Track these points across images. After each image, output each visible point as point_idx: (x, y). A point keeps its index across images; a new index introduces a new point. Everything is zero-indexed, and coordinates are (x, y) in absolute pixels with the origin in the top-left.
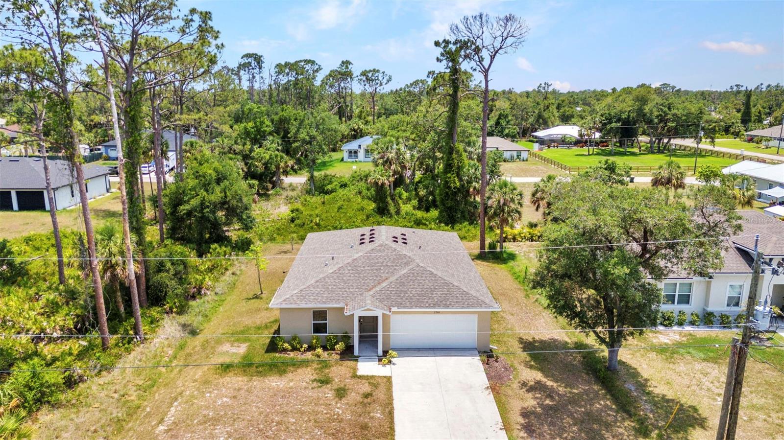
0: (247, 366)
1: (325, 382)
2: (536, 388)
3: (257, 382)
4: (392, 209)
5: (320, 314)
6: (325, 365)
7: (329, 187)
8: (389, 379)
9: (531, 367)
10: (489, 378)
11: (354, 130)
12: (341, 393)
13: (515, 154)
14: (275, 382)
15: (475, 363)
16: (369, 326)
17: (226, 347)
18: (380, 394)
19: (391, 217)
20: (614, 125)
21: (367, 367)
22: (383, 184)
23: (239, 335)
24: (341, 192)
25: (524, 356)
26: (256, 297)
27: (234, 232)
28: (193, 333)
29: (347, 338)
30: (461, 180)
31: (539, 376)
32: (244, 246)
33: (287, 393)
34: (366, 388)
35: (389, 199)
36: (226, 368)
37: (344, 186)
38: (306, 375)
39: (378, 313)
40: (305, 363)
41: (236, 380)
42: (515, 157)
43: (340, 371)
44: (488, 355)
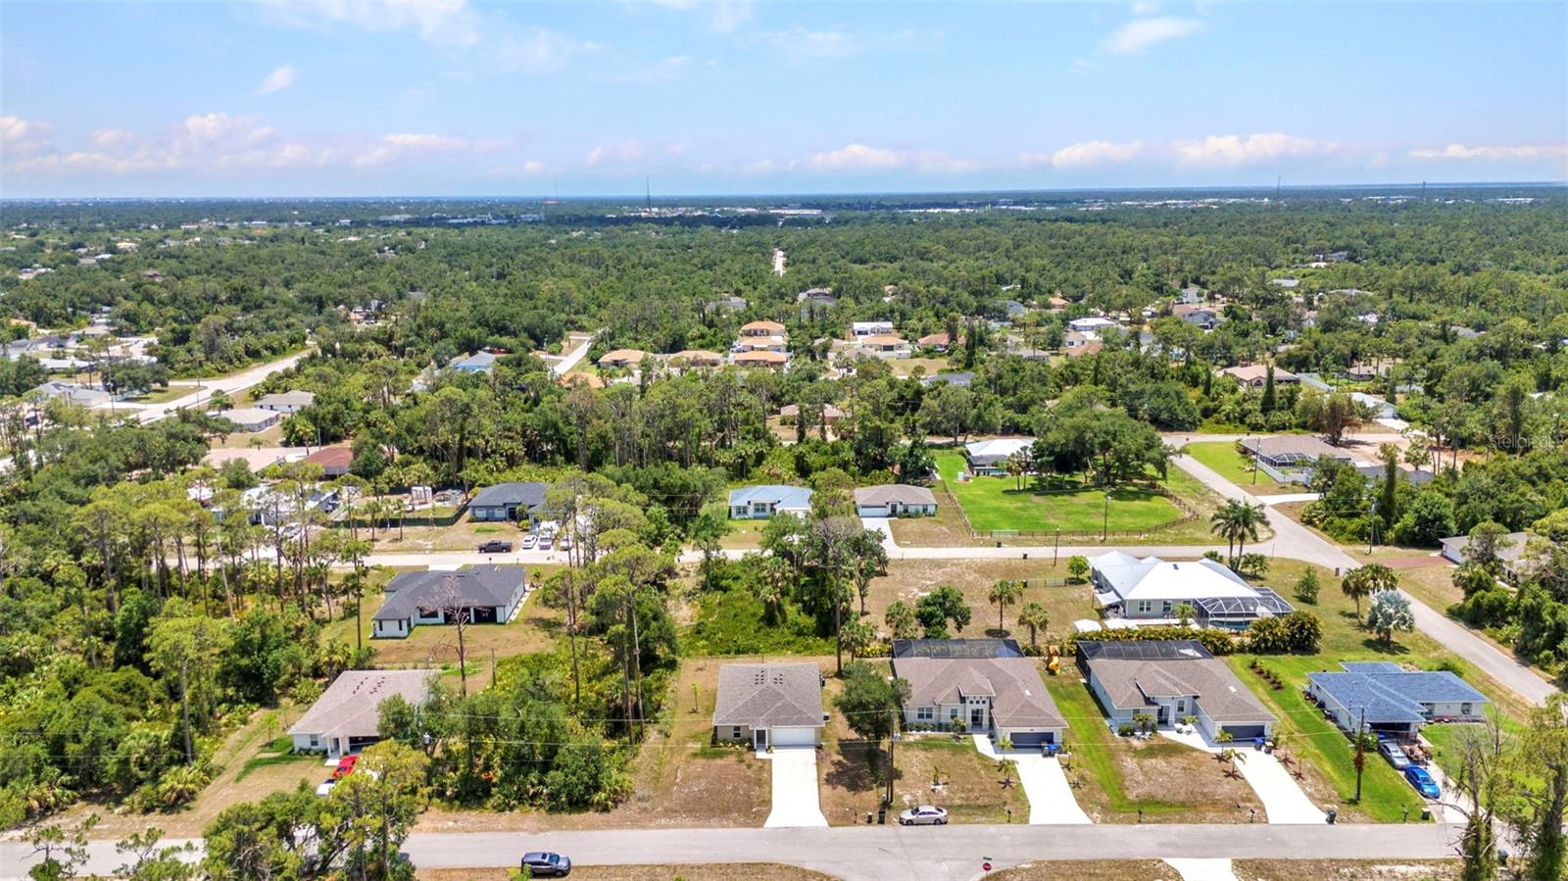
0: (703, 754)
1: (742, 761)
2: (839, 763)
3: (711, 762)
4: (779, 619)
5: (737, 728)
6: (740, 754)
7: (724, 583)
8: (770, 760)
9: (839, 754)
10: (817, 759)
11: (741, 457)
12: (749, 766)
13: (921, 509)
14: (719, 762)
15: (811, 753)
16: (761, 736)
17: (690, 745)
18: (766, 767)
19: (778, 627)
20: (1045, 458)
21: (761, 755)
22: (772, 602)
23: (695, 738)
24: (735, 586)
25: (838, 748)
26: (694, 712)
27: (662, 651)
28: (667, 736)
29: (750, 740)
30: (832, 601)
31: (841, 758)
32: (672, 665)
33: (726, 766)
34: (760, 764)
35: (776, 613)
36: (695, 755)
37: (736, 578)
38: (732, 759)
39: (765, 728)
40: (731, 753)
41: (701, 761)
42: (921, 511)
43: (748, 756)
44: (819, 748)
